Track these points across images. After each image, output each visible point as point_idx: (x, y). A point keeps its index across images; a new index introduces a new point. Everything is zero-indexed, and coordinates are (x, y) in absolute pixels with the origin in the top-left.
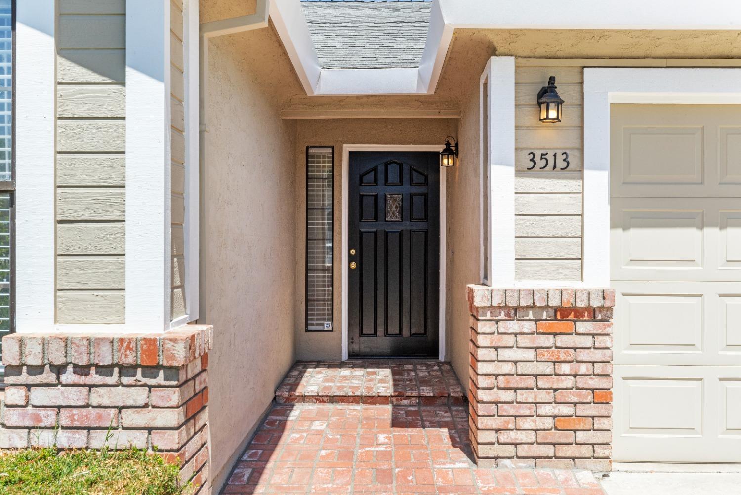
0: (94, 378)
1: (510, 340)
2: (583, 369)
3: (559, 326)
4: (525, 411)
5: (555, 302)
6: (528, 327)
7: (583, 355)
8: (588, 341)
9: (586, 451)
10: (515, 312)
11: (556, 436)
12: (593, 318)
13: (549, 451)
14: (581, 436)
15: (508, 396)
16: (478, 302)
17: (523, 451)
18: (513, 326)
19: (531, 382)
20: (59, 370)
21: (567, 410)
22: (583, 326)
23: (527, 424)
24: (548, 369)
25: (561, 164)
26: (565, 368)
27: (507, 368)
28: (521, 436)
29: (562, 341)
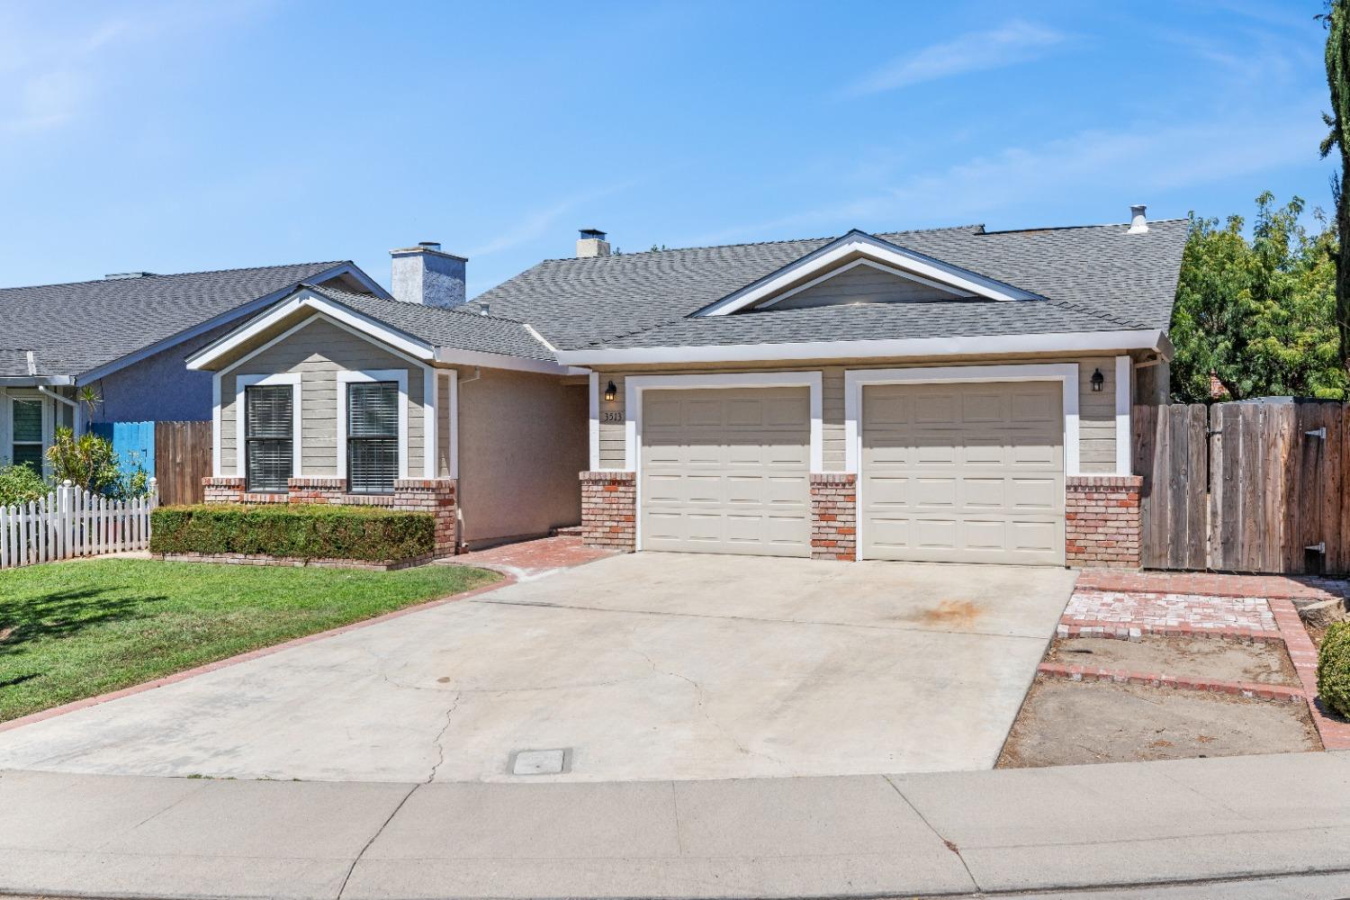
0: (415, 491)
1: (593, 494)
2: (621, 506)
3: (612, 487)
4: (599, 524)
5: (608, 478)
6: (600, 488)
7: (622, 501)
8: (623, 495)
9: (622, 542)
10: (596, 482)
11: (611, 535)
12: (625, 485)
13: (609, 541)
14: (620, 535)
15: (592, 518)
16: (581, 478)
17: (599, 541)
18: (595, 488)
19: (601, 512)
20: (407, 489)
21: (615, 524)
22: (621, 489)
23: (600, 530)
24: (608, 506)
25: (618, 418)
26: (614, 506)
27: (592, 506)
28: (597, 535)
29: (613, 494)
